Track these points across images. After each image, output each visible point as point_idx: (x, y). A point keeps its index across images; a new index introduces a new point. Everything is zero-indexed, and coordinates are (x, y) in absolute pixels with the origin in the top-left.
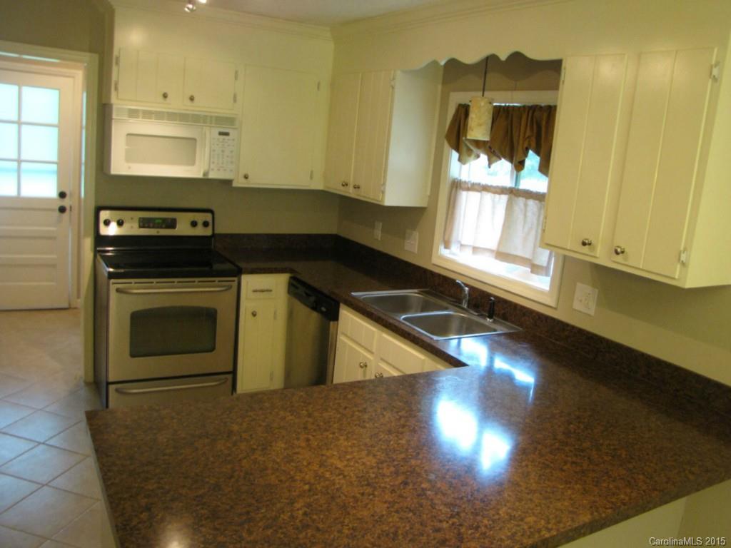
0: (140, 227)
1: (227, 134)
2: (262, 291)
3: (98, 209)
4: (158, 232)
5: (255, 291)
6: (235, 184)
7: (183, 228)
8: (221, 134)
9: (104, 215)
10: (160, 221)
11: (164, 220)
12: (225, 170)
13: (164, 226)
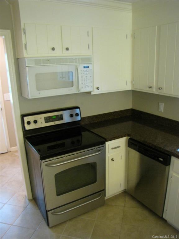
0: (46, 122)
1: (88, 67)
2: (116, 148)
3: (23, 116)
4: (55, 123)
5: (113, 149)
6: (92, 93)
7: (67, 119)
8: (84, 67)
9: (26, 119)
10: (55, 117)
11: (57, 116)
12: (88, 87)
13: (57, 119)
